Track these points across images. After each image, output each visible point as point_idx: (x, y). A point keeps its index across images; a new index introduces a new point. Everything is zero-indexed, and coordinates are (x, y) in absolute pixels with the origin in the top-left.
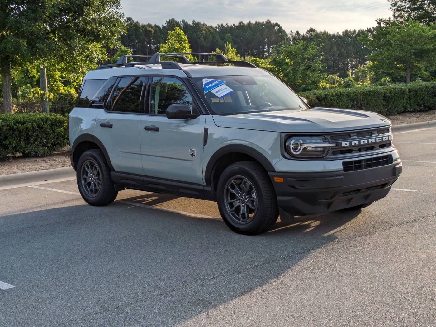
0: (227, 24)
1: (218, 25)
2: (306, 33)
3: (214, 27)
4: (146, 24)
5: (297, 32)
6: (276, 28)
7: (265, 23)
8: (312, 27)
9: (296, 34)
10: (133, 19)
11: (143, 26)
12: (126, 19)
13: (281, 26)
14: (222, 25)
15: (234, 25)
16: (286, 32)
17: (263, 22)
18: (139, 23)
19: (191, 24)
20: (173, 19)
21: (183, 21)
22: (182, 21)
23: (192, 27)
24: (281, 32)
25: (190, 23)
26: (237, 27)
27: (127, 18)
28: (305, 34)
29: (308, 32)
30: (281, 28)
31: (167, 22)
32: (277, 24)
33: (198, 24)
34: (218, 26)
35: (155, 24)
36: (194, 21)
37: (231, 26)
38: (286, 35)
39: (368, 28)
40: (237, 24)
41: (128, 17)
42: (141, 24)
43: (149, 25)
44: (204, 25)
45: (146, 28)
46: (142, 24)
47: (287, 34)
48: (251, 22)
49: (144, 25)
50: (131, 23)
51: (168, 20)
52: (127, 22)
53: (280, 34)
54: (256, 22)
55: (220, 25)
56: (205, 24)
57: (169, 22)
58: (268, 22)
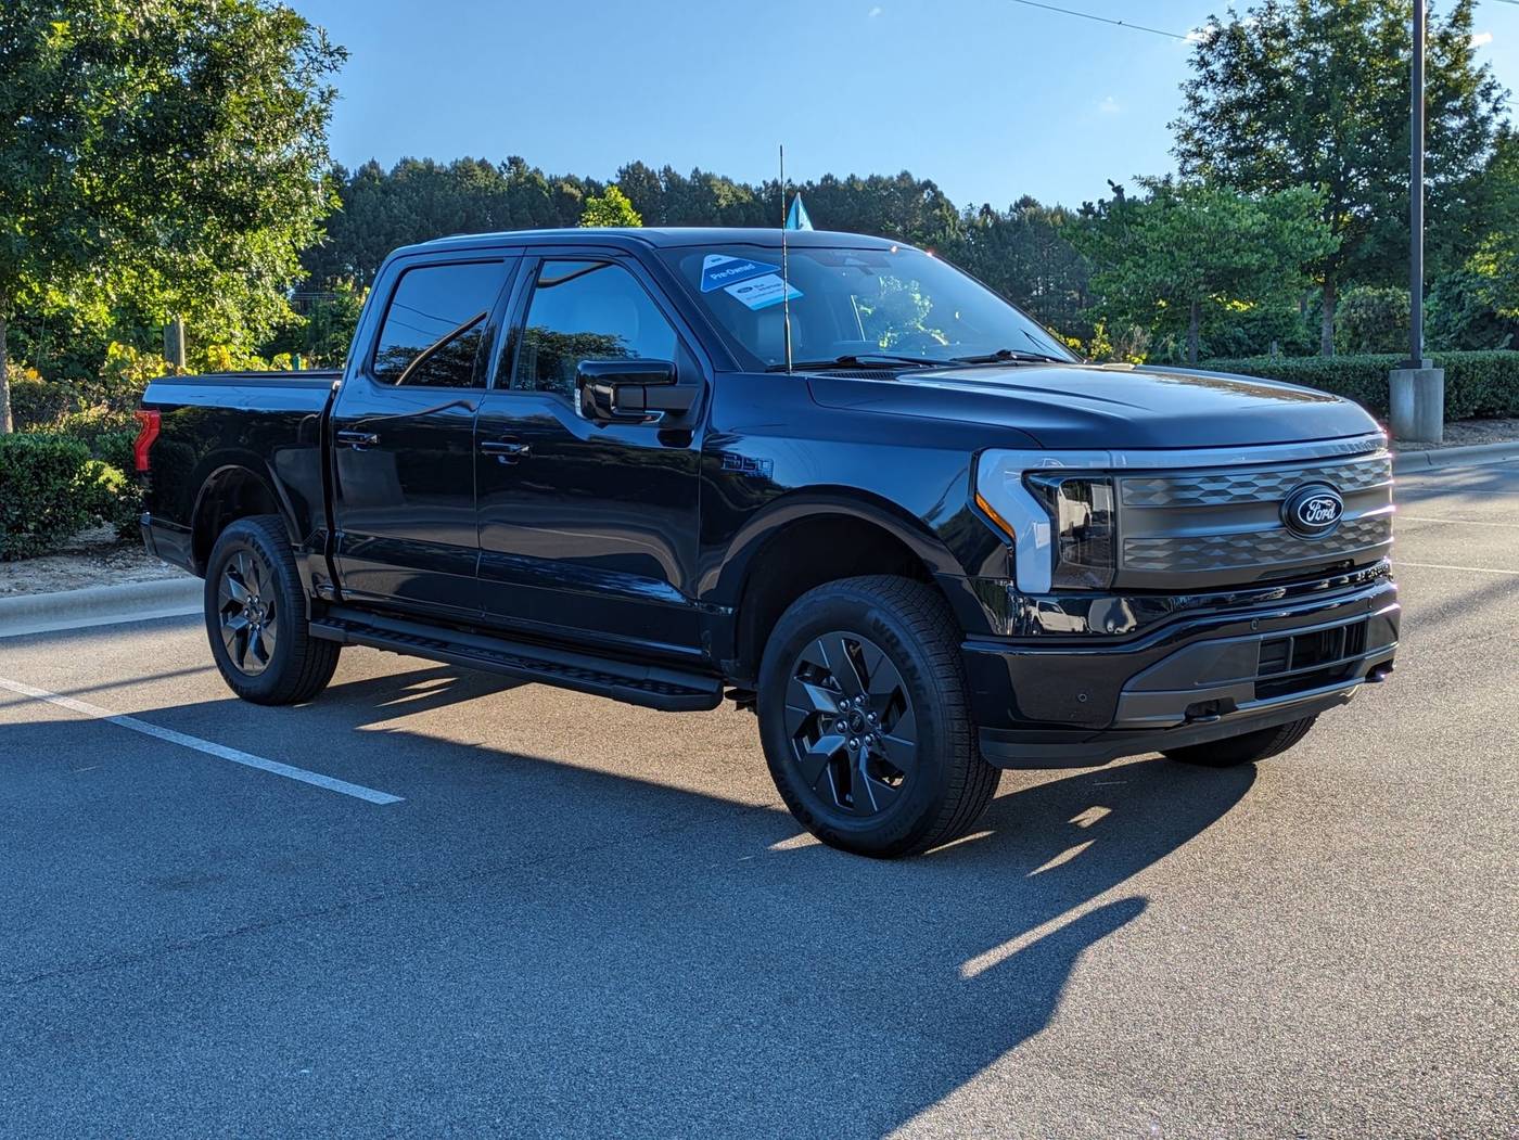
0: (789, 181)
1: (764, 182)
2: (1011, 210)
3: (754, 187)
4: (563, 175)
5: (987, 206)
6: (925, 196)
7: (895, 179)
8: (1028, 194)
9: (982, 213)
10: (527, 162)
11: (553, 182)
12: (507, 162)
13: (939, 189)
14: (775, 183)
15: (809, 183)
16: (953, 207)
17: (891, 178)
18: (542, 174)
19: (688, 178)
20: (639, 163)
21: (667, 170)
22: (662, 170)
23: (692, 188)
24: (940, 206)
25: (686, 175)
26: (816, 189)
27: (509, 159)
28: (1007, 211)
29: (1017, 207)
30: (942, 194)
31: (620, 171)
32: (928, 184)
33: (707, 178)
34: (763, 187)
35: (588, 178)
36: (696, 171)
37: (802, 186)
38: (955, 215)
39: (1084, 203)
40: (817, 182)
41: (512, 156)
42: (546, 177)
43: (570, 180)
44: (725, 181)
45: (561, 187)
46: (551, 177)
47: (958, 212)
48: (857, 176)
49: (557, 179)
50: (518, 174)
51: (624, 167)
52: (509, 169)
53: (937, 211)
54: (872, 177)
55: (770, 182)
56: (727, 180)
57: (627, 172)
58: (905, 176)
